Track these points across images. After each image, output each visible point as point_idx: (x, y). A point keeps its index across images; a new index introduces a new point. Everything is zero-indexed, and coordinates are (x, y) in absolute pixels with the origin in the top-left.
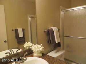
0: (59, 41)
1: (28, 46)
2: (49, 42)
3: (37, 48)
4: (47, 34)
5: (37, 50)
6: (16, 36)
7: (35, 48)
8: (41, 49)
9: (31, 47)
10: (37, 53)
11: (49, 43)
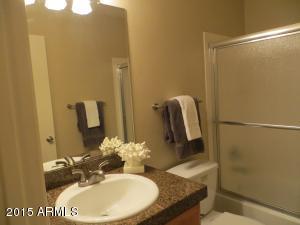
0: (198, 135)
1: (110, 148)
2: (167, 138)
3: (133, 151)
4: (163, 116)
5: (131, 156)
6: (79, 125)
7: (128, 151)
8: (141, 153)
9: (117, 150)
10: (133, 165)
11: (169, 140)
